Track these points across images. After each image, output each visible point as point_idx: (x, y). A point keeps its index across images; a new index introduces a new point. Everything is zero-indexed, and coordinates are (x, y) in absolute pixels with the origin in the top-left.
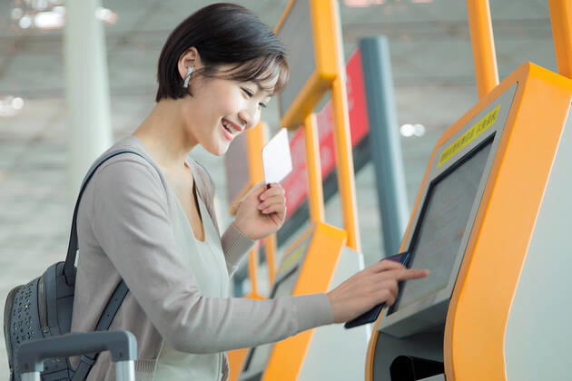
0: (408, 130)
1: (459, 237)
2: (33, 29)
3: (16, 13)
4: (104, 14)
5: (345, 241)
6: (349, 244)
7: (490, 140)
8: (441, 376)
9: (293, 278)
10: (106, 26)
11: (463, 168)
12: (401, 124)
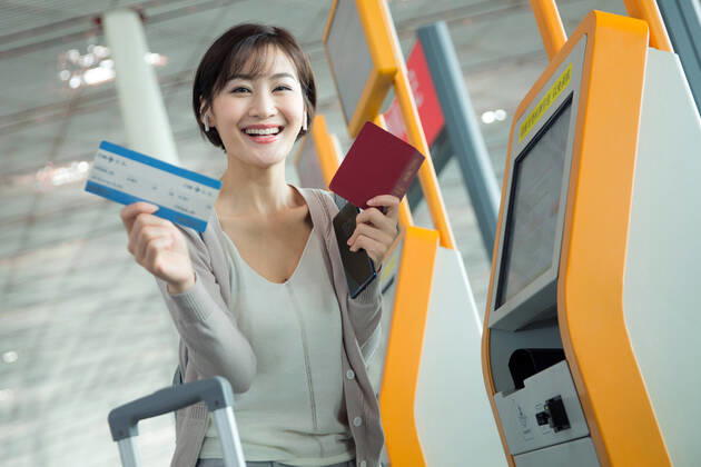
0: (489, 118)
1: (555, 210)
2: (84, 87)
3: (64, 75)
4: (154, 59)
5: (438, 240)
6: (444, 243)
7: (569, 101)
8: (564, 362)
9: (392, 288)
10: (157, 70)
11: (546, 138)
12: (480, 113)
